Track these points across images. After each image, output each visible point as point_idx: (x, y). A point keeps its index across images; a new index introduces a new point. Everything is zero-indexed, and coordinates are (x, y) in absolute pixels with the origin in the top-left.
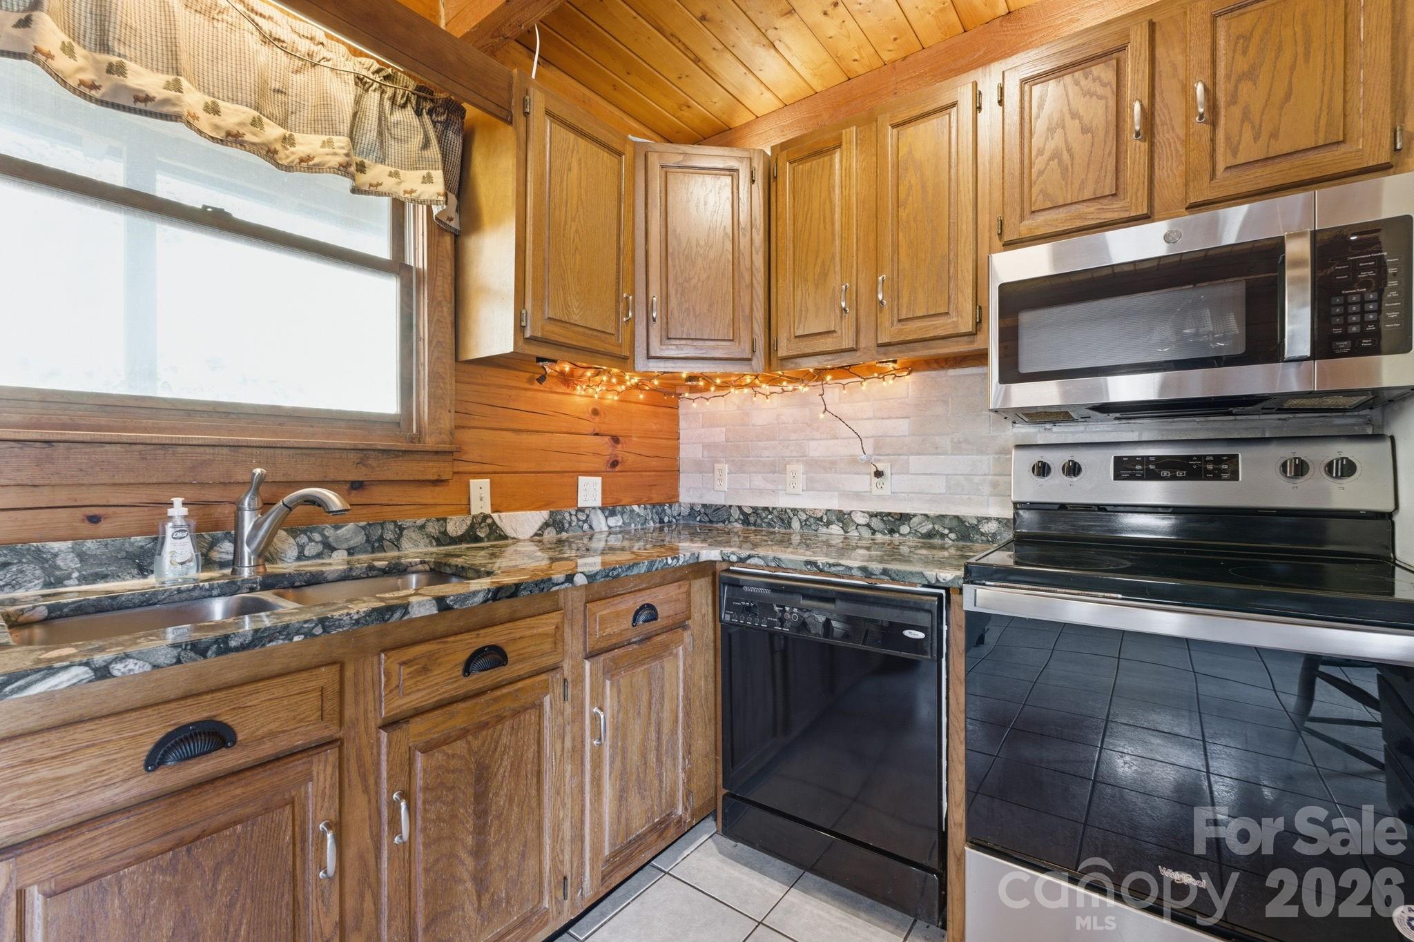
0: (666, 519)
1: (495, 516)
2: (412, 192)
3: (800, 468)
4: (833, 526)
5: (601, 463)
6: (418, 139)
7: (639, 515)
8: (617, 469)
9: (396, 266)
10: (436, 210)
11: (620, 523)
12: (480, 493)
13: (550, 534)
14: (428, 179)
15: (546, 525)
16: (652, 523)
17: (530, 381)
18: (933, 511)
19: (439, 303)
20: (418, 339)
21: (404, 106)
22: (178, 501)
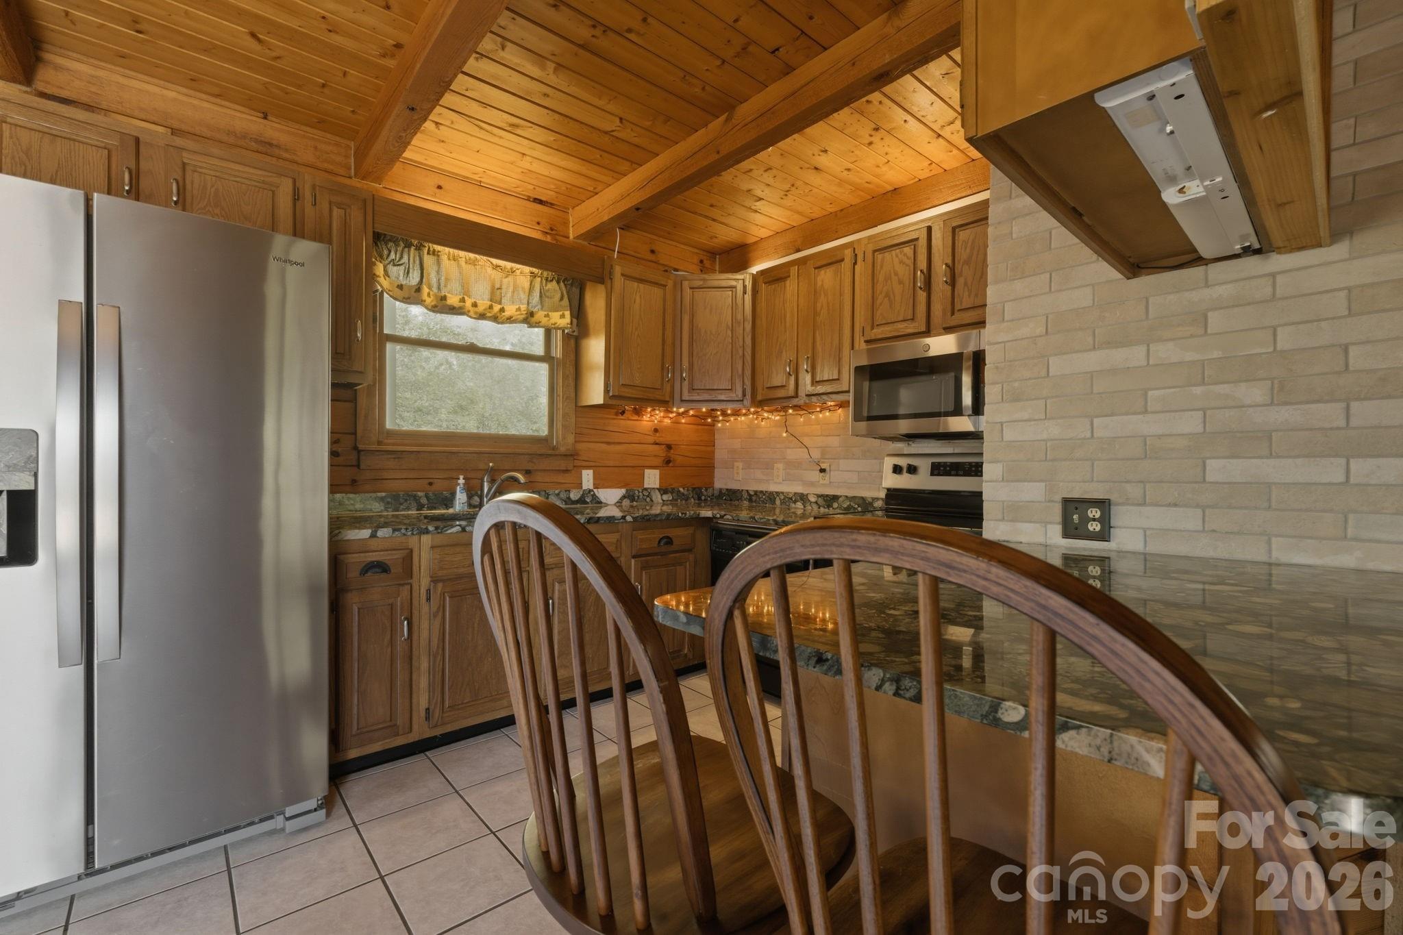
0: (703, 498)
1: (595, 490)
2: (555, 324)
3: (780, 466)
4: (798, 503)
5: (658, 461)
6: (558, 296)
7: (683, 494)
8: (671, 465)
9: (547, 358)
10: (566, 331)
11: (671, 498)
12: (587, 479)
13: (626, 503)
14: (563, 316)
15: (624, 497)
16: (692, 500)
17: (617, 414)
18: (850, 494)
19: (568, 376)
20: (558, 396)
21: (552, 281)
22: (461, 477)
